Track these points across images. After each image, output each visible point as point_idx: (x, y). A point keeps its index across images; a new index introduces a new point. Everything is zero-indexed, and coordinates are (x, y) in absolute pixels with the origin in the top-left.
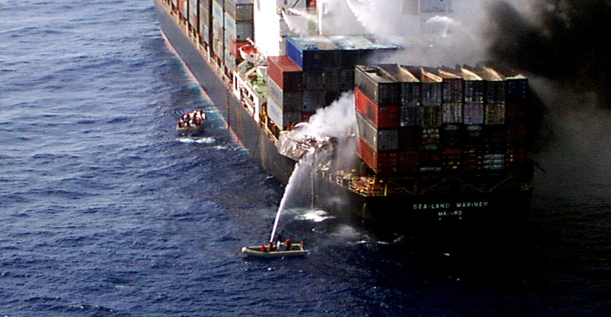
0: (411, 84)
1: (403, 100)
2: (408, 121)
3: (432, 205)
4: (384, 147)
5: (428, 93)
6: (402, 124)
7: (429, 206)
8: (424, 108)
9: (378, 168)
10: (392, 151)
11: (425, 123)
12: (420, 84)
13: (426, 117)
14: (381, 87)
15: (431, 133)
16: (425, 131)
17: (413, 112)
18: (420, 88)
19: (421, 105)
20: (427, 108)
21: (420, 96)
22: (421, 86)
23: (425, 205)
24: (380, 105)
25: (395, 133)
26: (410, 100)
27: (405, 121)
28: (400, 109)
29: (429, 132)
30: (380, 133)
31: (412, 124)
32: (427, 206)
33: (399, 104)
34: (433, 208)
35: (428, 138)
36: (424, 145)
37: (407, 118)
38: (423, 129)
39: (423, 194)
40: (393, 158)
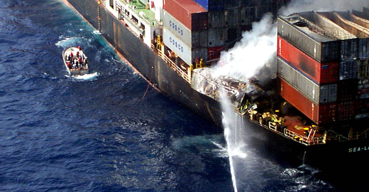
0: (349, 41)
1: (342, 56)
2: (346, 75)
3: (365, 147)
4: (325, 100)
5: (364, 48)
6: (341, 78)
7: (362, 149)
8: (361, 61)
9: (320, 119)
10: (332, 103)
11: (361, 75)
12: (357, 40)
13: (362, 70)
14: (324, 46)
15: (365, 84)
16: (360, 82)
17: (350, 65)
18: (358, 43)
19: (358, 59)
20: (363, 61)
21: (358, 51)
22: (359, 41)
23: (359, 148)
24: (322, 63)
25: (335, 87)
26: (348, 56)
27: (343, 75)
28: (339, 64)
29: (364, 82)
30: (322, 88)
31: (350, 77)
32: (361, 149)
33: (339, 60)
34: (365, 149)
35: (363, 88)
36: (360, 95)
37: (346, 72)
38: (359, 80)
39: (357, 138)
40: (332, 109)
